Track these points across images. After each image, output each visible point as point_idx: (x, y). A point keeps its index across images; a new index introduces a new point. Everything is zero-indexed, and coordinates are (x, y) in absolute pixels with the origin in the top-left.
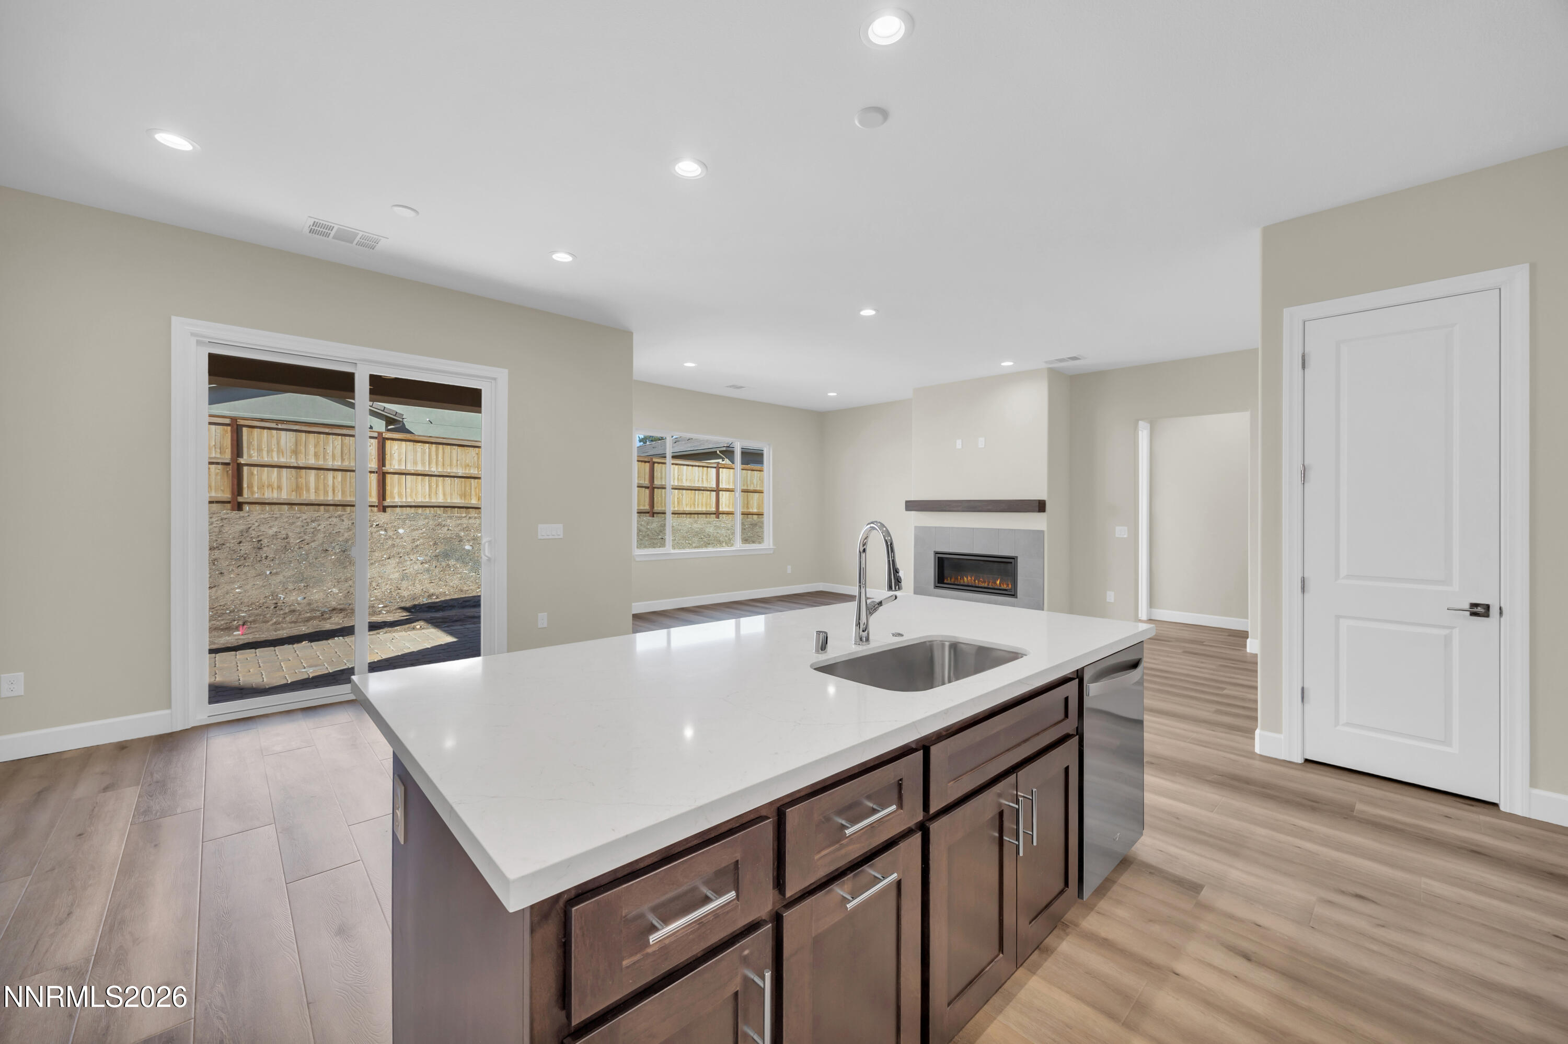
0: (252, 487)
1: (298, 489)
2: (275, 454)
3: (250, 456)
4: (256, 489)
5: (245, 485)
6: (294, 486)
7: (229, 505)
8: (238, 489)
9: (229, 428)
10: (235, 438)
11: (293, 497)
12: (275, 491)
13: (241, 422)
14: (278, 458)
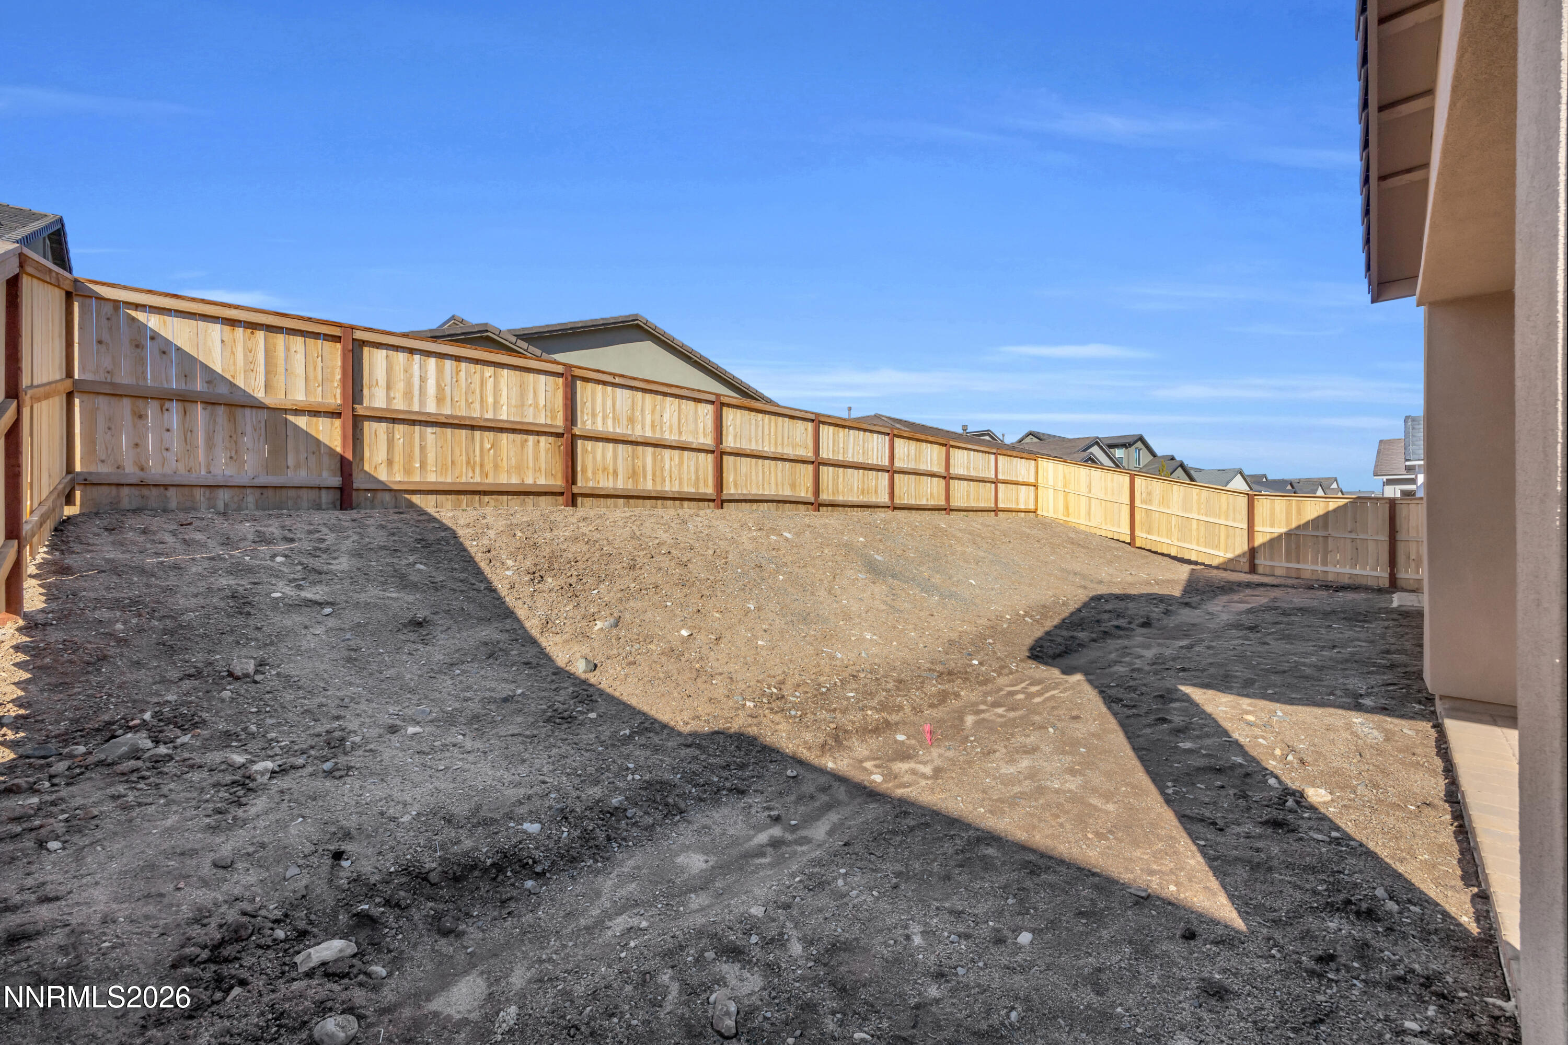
0: (586, 471)
1: (634, 475)
2: (610, 422)
3: (584, 423)
4: (590, 474)
5: (579, 469)
6: (631, 471)
7: (560, 498)
8: (571, 476)
9: (560, 381)
10: (569, 396)
11: (630, 487)
12: (611, 478)
13: (577, 372)
14: (614, 428)
